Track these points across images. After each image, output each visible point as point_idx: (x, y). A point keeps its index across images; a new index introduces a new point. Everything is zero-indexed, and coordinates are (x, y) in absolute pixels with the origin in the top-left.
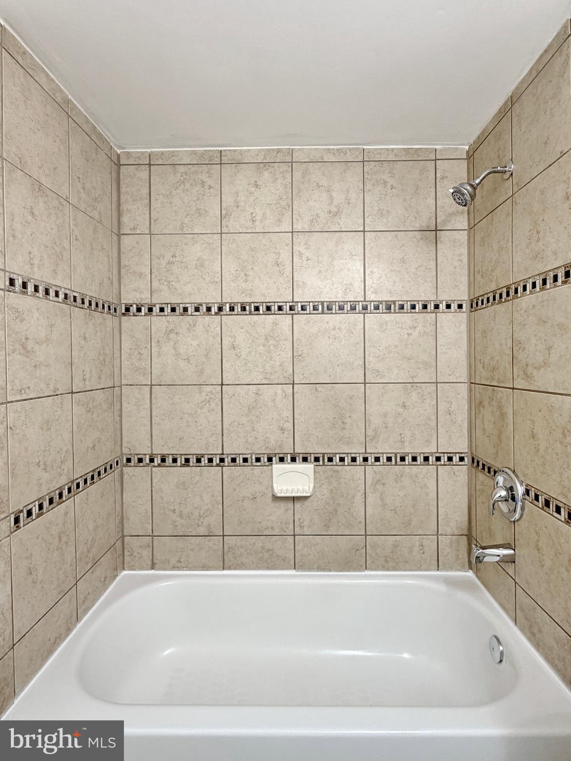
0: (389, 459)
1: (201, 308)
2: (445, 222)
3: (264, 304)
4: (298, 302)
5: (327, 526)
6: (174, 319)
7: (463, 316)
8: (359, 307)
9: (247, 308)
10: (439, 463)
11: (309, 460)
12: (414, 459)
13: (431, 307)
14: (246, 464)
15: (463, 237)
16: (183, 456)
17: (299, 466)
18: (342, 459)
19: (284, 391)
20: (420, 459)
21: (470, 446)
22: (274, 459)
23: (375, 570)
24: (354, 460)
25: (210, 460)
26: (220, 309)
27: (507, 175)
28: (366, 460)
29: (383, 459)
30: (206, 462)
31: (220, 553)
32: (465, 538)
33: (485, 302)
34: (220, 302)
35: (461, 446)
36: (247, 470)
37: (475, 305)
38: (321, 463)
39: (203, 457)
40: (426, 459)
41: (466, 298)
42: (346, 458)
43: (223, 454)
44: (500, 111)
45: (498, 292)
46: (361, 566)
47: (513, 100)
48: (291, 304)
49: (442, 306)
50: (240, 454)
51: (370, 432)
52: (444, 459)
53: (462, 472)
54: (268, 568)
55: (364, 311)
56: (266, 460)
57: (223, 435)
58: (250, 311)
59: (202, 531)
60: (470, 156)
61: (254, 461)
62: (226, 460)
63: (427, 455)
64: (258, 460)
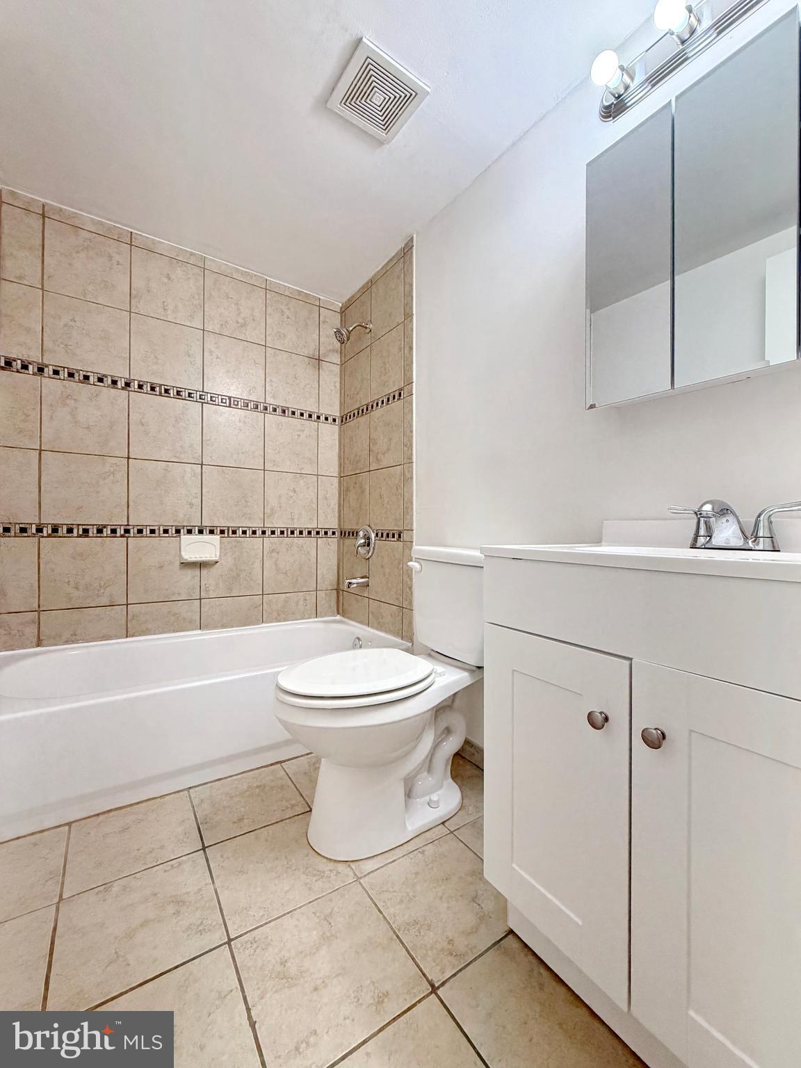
0: (282, 533)
1: (105, 379)
2: (325, 355)
3: (175, 388)
4: (208, 393)
5: (230, 589)
6: (72, 385)
7: (336, 428)
8: (261, 407)
9: (157, 389)
10: (318, 536)
11: (215, 532)
12: (301, 533)
13: (314, 417)
14: (153, 535)
15: (337, 369)
16: (80, 527)
17: (206, 537)
18: (244, 532)
19: (193, 470)
20: (305, 533)
21: (339, 525)
22: (182, 531)
23: (270, 622)
24: (254, 532)
25: (114, 531)
26: (128, 384)
27: (368, 330)
28: (264, 532)
29: (278, 532)
30: (109, 532)
31: (124, 622)
32: (335, 592)
33: (352, 417)
34: (128, 377)
35: (333, 523)
36: (154, 541)
37: (344, 420)
38: (226, 535)
39: (105, 527)
40: (310, 533)
41: (338, 415)
42: (248, 531)
43: (128, 525)
44: (363, 287)
45: (361, 408)
46: (259, 620)
47: (371, 283)
48: (201, 393)
49: (322, 418)
50: (147, 526)
51: (268, 511)
52: (322, 533)
53: (333, 542)
54: (174, 632)
55: (264, 411)
56: (174, 532)
57: (128, 507)
58: (160, 393)
59: (105, 601)
60: (343, 312)
61: (162, 532)
62: (132, 531)
63: (310, 530)
64: (166, 531)
